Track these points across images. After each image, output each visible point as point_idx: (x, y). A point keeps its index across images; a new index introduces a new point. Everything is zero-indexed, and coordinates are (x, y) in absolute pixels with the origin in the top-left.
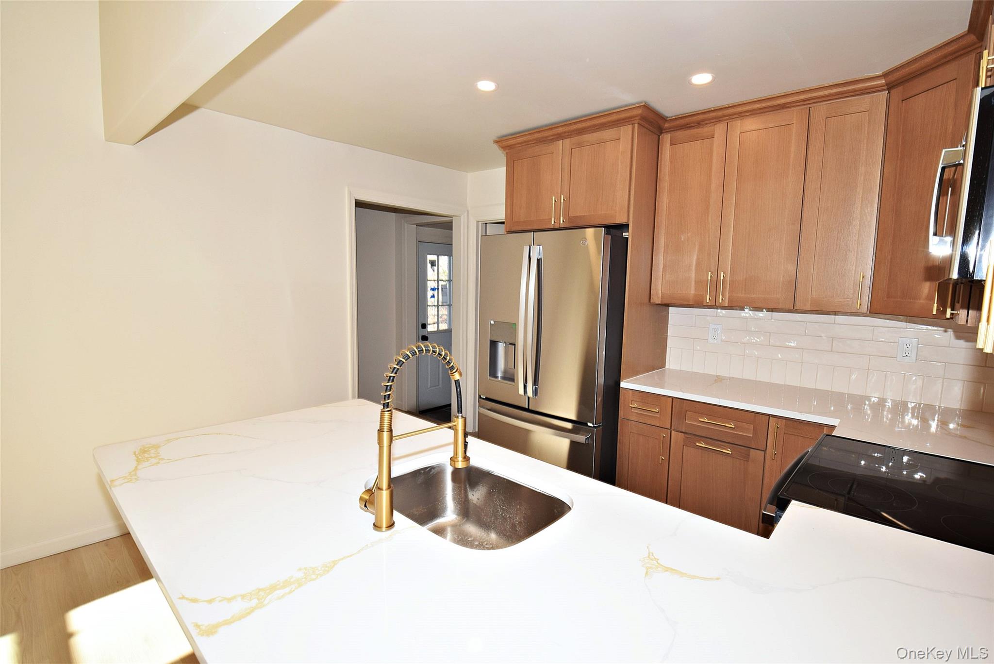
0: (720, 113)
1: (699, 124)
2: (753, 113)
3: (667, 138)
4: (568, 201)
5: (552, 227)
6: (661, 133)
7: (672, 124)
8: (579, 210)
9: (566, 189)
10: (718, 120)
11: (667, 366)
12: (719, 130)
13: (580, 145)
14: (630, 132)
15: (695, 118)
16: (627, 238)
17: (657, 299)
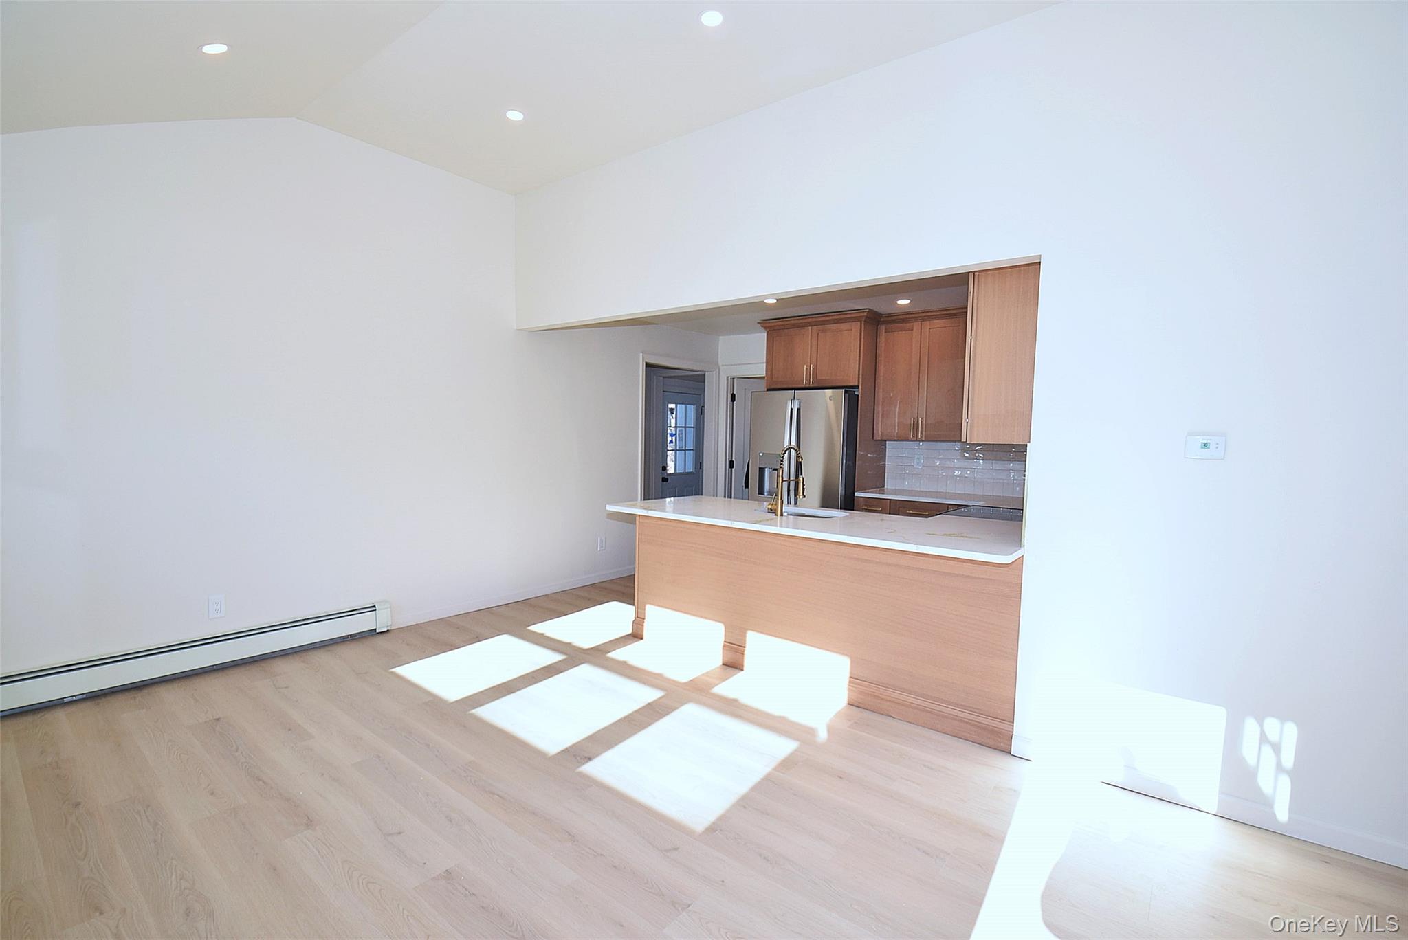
0: (916, 315)
1: (903, 321)
2: (937, 317)
3: (882, 328)
4: (815, 368)
5: (803, 386)
6: (879, 324)
7: (885, 319)
8: (824, 375)
9: (814, 360)
10: (916, 319)
11: (886, 487)
12: (916, 326)
13: (824, 331)
14: (859, 325)
15: (901, 317)
16: (858, 396)
17: (877, 437)
